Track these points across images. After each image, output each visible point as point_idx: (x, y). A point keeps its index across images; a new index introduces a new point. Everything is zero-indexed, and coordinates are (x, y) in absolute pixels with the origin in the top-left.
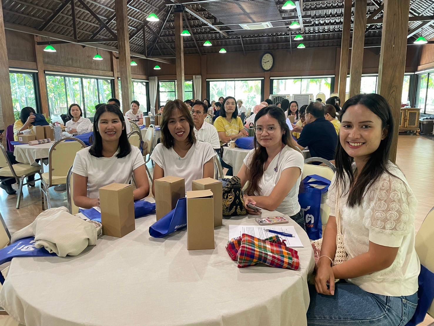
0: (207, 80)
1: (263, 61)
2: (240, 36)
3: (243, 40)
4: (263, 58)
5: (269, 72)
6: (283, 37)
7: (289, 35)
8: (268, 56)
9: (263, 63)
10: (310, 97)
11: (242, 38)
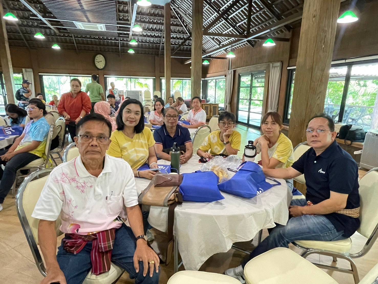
0: (39, 74)
1: (96, 60)
2: (73, 35)
3: (75, 40)
4: (96, 58)
5: (102, 71)
6: (113, 41)
7: (118, 40)
8: (100, 56)
9: (96, 63)
10: (140, 93)
11: (75, 37)
